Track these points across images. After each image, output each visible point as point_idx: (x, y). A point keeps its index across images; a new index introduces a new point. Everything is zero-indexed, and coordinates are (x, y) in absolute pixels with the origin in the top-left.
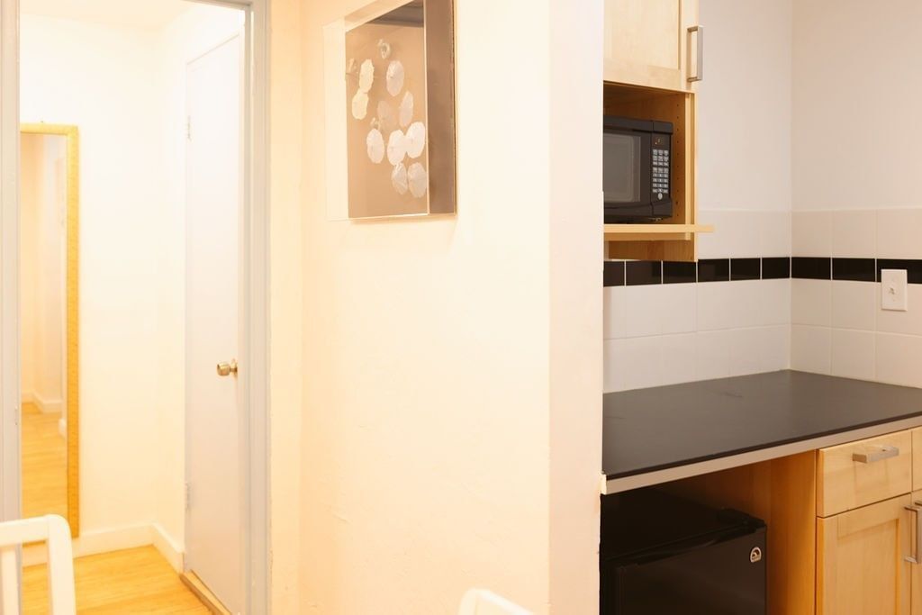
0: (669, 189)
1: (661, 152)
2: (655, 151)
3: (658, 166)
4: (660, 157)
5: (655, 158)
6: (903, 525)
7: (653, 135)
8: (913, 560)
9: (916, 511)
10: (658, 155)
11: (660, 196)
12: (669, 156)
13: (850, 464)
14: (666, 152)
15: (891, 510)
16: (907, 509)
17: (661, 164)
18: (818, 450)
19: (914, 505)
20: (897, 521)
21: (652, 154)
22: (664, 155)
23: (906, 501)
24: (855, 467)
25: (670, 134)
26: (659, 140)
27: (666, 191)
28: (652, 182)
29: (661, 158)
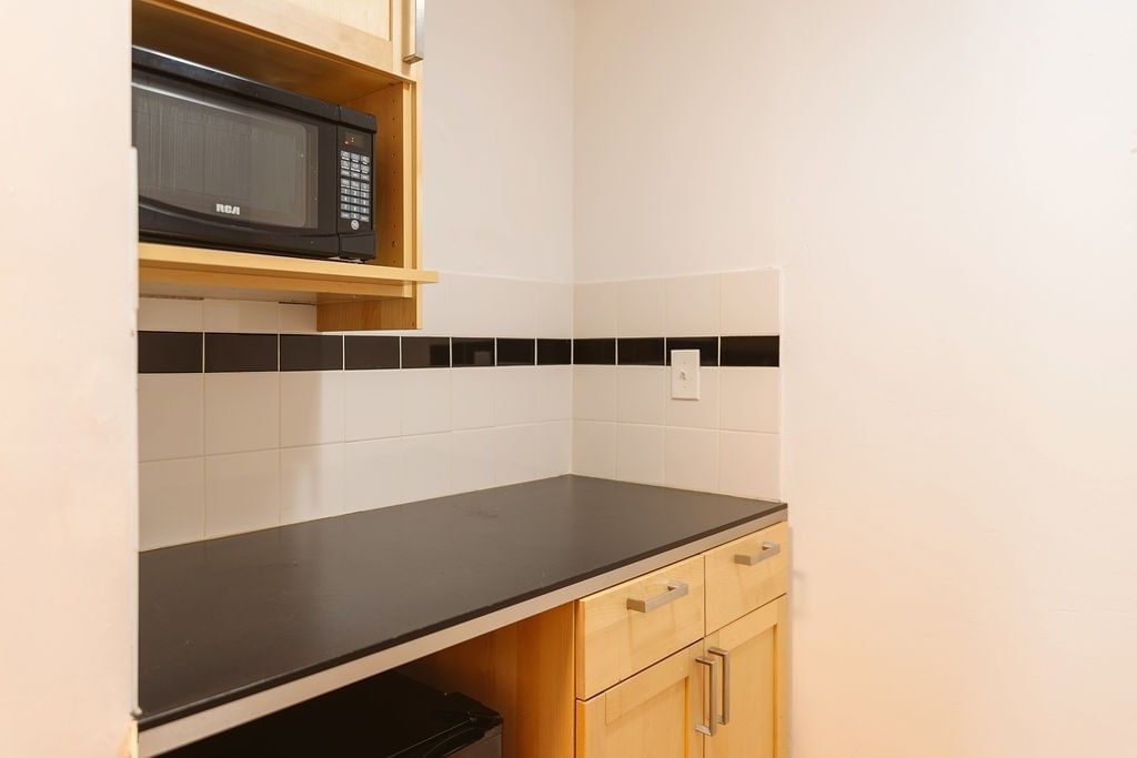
0: (371, 215)
1: (355, 157)
2: (345, 155)
3: (351, 179)
4: (353, 165)
5: (345, 165)
6: (694, 685)
7: (341, 128)
8: (706, 731)
9: (710, 665)
10: (351, 160)
11: (355, 225)
12: (371, 164)
13: (622, 613)
14: (365, 160)
15: (680, 667)
16: (698, 661)
17: (355, 175)
18: (577, 601)
19: (707, 655)
20: (686, 679)
21: (338, 159)
22: (360, 163)
23: (697, 652)
24: (630, 618)
25: (373, 132)
26: (352, 138)
27: (365, 219)
28: (339, 202)
29: (356, 166)
